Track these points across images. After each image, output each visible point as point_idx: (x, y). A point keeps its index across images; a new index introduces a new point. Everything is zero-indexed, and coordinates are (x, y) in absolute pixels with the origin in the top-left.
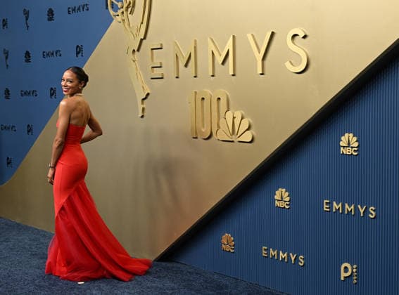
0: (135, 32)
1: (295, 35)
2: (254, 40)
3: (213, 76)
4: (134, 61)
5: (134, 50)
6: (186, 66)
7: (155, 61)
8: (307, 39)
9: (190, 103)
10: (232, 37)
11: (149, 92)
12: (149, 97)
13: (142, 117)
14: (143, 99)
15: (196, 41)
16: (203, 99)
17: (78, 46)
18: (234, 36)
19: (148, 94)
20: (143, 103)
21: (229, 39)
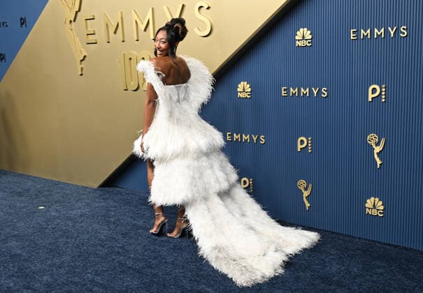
0: (70, 6)
1: (201, 7)
2: (169, 11)
3: (137, 40)
4: (71, 30)
5: (71, 21)
6: (115, 33)
7: (89, 29)
8: (210, 10)
9: (119, 62)
10: (151, 10)
11: (86, 54)
12: (86, 58)
13: (81, 75)
14: (81, 61)
15: (122, 13)
16: (130, 59)
17: (22, 19)
18: (152, 8)
19: (85, 57)
20: (81, 64)
21: (148, 11)
